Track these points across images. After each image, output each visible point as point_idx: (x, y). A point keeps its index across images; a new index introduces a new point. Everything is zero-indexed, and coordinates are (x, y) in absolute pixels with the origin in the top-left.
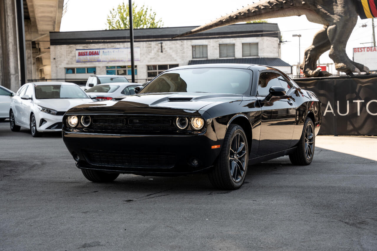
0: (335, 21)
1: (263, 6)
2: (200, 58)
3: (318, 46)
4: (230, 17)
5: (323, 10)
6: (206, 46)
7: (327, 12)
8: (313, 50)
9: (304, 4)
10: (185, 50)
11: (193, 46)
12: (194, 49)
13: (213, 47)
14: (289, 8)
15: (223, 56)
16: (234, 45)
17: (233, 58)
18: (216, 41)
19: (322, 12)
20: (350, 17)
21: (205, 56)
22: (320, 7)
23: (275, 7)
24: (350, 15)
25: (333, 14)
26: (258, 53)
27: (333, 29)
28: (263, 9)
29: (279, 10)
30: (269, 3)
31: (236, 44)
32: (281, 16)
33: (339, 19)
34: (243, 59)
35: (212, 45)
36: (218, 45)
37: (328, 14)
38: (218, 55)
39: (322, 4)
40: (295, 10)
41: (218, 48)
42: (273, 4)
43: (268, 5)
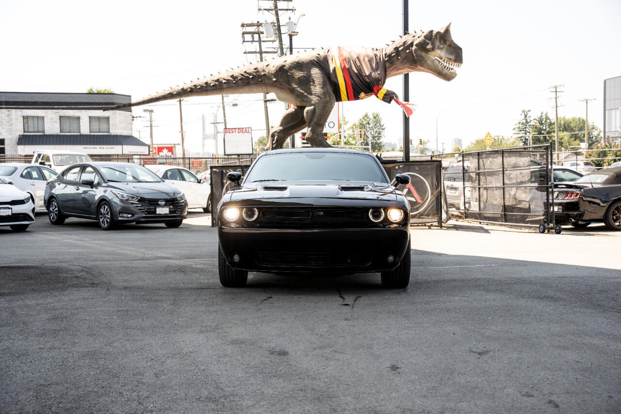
0: (313, 102)
1: (225, 79)
2: (34, 132)
3: (286, 128)
4: (183, 89)
5: (299, 89)
6: (43, 118)
7: (303, 92)
8: (281, 131)
9: (275, 81)
10: (13, 122)
11: (24, 117)
12: (25, 121)
13: (52, 119)
14: (257, 84)
15: (65, 131)
16: (78, 118)
17: (78, 134)
18: (56, 113)
19: (297, 91)
20: (330, 99)
21: (40, 129)
22: (296, 86)
23: (240, 82)
24: (329, 97)
25: (311, 94)
26: (109, 129)
27: (311, 110)
28: (225, 83)
29: (244, 86)
30: (232, 76)
31: (81, 118)
32: (246, 92)
33: (318, 100)
34: (90, 136)
35: (50, 117)
36: (59, 118)
37: (305, 94)
38: (59, 130)
39: (297, 83)
40: (263, 87)
41: (58, 121)
42: (237, 78)
43: (231, 79)
